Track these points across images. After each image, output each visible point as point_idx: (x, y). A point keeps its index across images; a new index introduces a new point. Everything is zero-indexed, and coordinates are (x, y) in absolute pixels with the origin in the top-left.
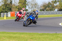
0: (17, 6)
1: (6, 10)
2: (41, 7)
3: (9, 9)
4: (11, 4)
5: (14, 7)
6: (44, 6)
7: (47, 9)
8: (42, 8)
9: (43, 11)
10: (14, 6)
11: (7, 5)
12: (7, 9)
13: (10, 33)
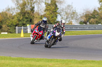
0: (41, 16)
1: (24, 23)
2: (81, 17)
3: (29, 20)
4: (33, 13)
5: (37, 18)
6: (86, 16)
7: (90, 21)
8: (83, 20)
9: (84, 25)
10: (37, 16)
11: (25, 13)
12: (26, 20)
13: (30, 60)
